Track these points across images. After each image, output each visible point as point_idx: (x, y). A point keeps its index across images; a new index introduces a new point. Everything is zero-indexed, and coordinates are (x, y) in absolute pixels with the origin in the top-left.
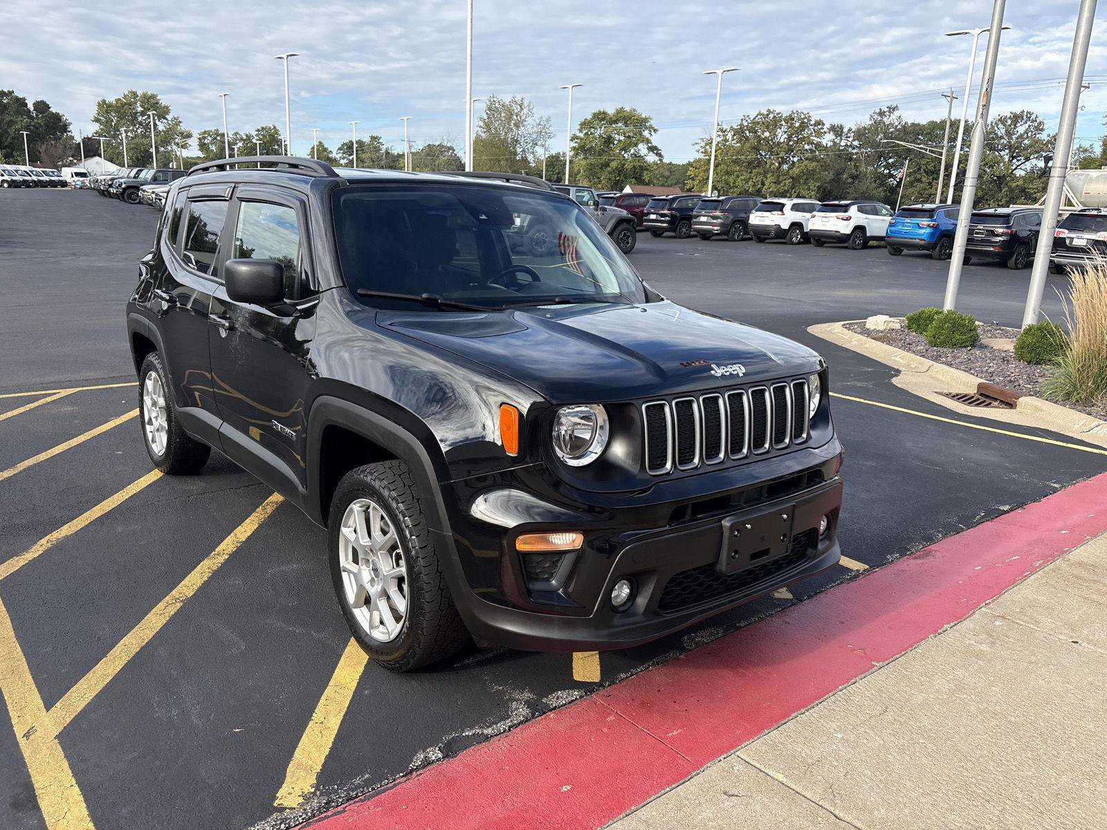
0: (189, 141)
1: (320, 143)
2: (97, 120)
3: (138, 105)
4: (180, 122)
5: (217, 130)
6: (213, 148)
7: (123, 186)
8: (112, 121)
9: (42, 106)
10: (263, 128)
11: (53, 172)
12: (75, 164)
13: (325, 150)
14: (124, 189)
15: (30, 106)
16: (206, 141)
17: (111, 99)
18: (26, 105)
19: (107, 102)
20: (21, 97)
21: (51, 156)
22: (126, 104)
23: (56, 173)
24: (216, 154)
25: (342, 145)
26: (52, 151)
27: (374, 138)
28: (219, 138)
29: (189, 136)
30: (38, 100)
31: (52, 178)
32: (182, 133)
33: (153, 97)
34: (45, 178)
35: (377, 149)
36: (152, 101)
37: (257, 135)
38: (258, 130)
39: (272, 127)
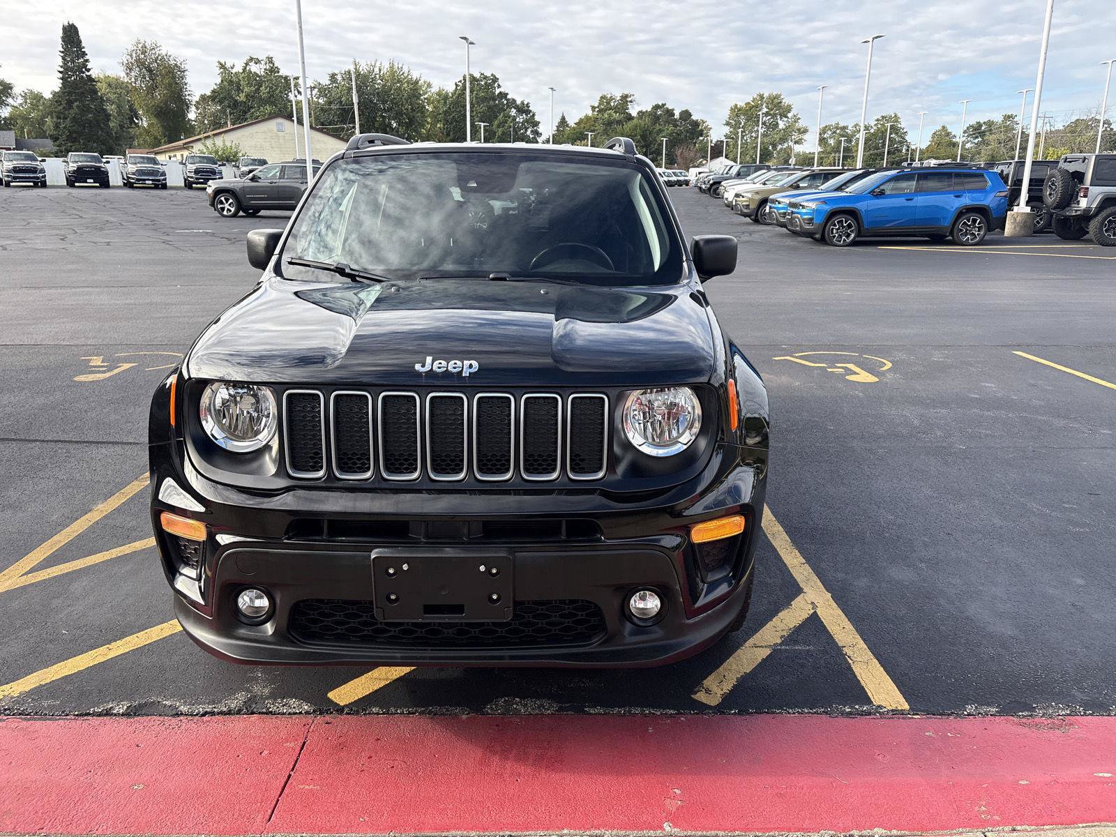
0: (806, 137)
1: (944, 127)
2: (728, 124)
3: (764, 106)
4: (799, 119)
5: (838, 124)
6: (832, 142)
7: (711, 182)
8: (741, 123)
9: (686, 115)
10: (883, 117)
11: (681, 173)
12: (703, 165)
13: (948, 134)
14: (712, 185)
15: (677, 116)
16: (825, 136)
17: (741, 104)
18: (673, 115)
19: (738, 106)
20: (670, 108)
21: (685, 159)
22: (753, 106)
23: (683, 174)
24: (834, 148)
25: (967, 128)
26: (686, 154)
27: (1008, 117)
28: (838, 131)
29: (805, 131)
30: (683, 110)
31: (679, 178)
32: (799, 130)
33: (777, 97)
34: (674, 178)
35: (1009, 129)
36: (776, 101)
37: (876, 125)
38: (878, 120)
39: (893, 116)
